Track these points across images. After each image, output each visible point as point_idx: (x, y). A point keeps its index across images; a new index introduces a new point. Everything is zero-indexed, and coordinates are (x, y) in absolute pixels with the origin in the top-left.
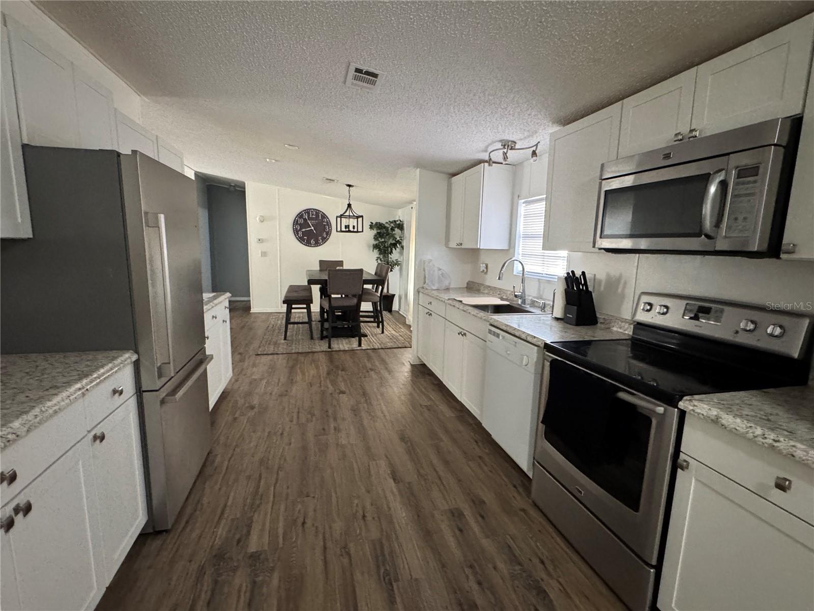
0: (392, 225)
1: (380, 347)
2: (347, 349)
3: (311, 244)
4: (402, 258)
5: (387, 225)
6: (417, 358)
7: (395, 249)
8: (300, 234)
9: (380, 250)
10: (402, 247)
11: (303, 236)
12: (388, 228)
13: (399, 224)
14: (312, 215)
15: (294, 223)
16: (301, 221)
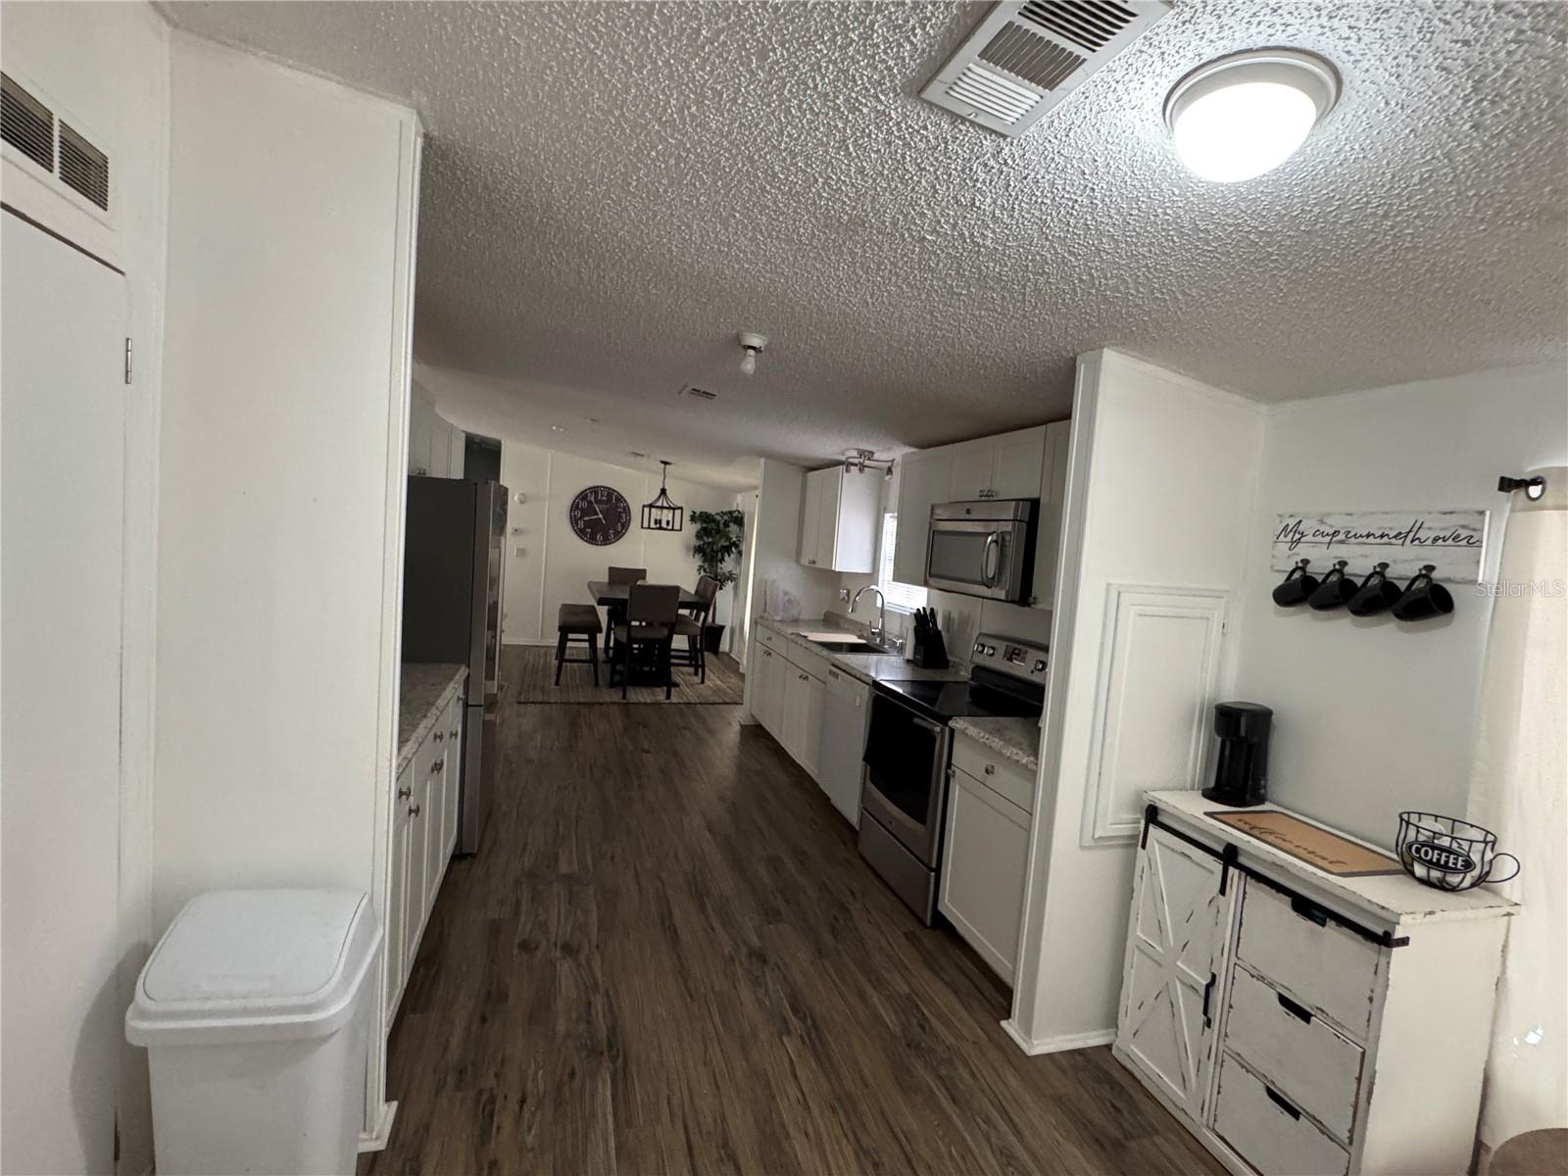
0: (726, 517)
1: (698, 701)
2: (649, 701)
3: (596, 540)
4: (738, 570)
5: (718, 518)
6: (750, 717)
7: (729, 556)
8: (581, 524)
9: (704, 555)
10: (740, 553)
11: (585, 528)
12: (719, 522)
13: (736, 517)
14: (602, 496)
15: (572, 507)
16: (584, 504)
